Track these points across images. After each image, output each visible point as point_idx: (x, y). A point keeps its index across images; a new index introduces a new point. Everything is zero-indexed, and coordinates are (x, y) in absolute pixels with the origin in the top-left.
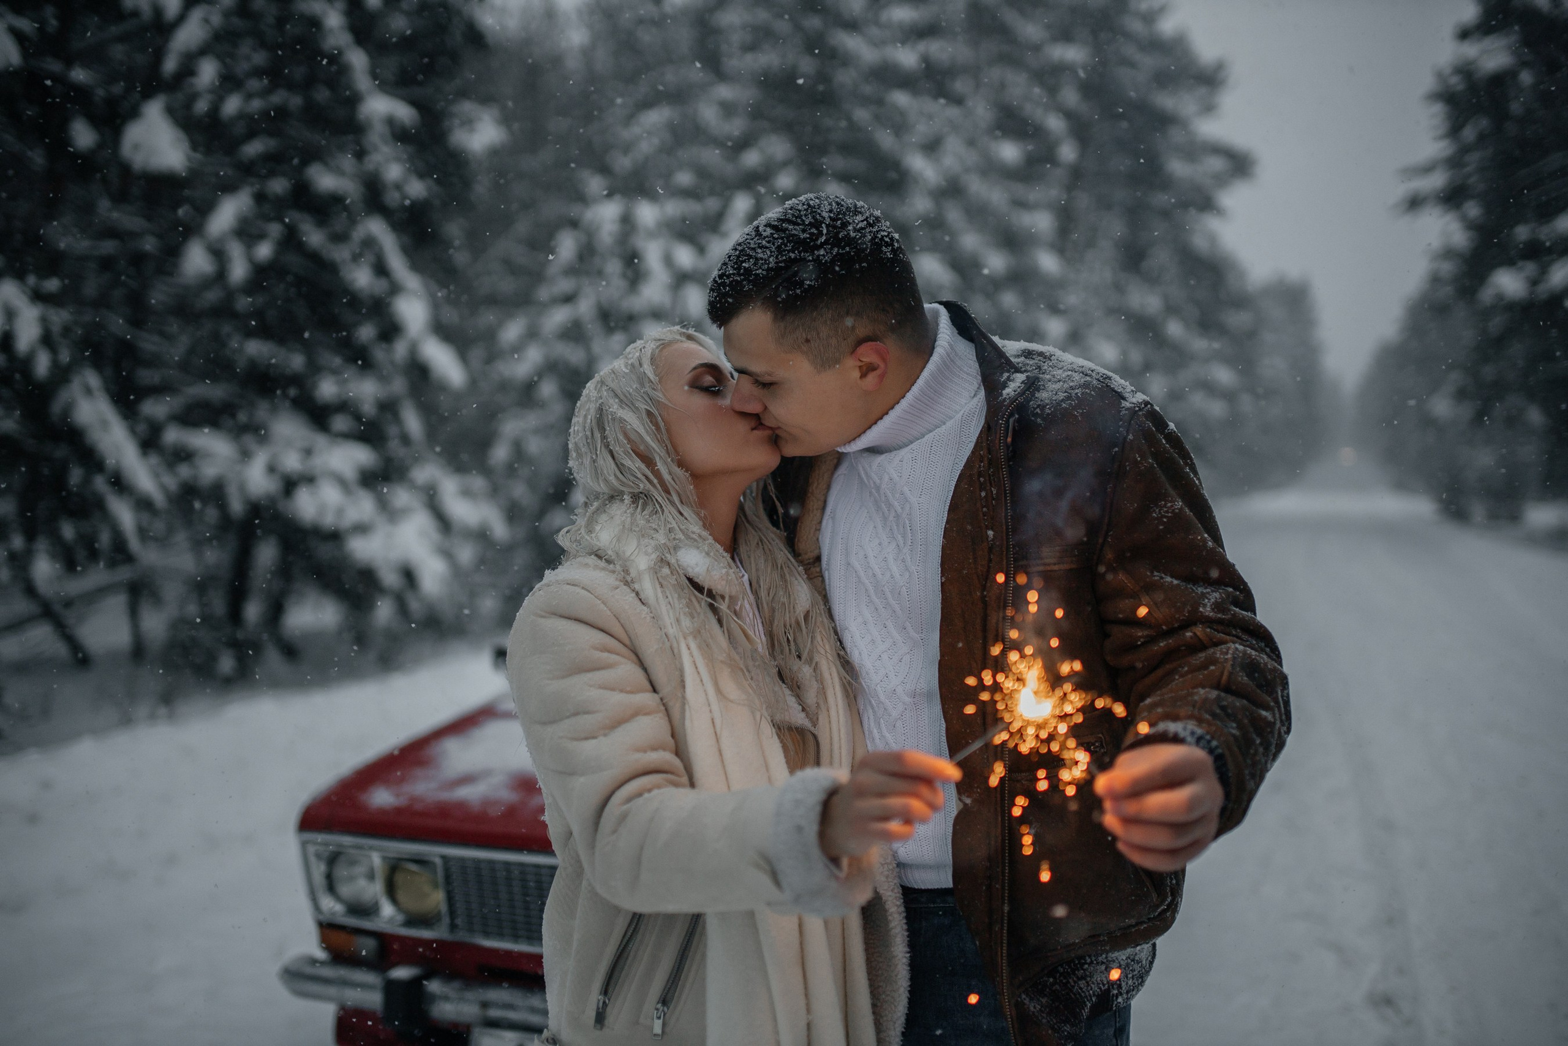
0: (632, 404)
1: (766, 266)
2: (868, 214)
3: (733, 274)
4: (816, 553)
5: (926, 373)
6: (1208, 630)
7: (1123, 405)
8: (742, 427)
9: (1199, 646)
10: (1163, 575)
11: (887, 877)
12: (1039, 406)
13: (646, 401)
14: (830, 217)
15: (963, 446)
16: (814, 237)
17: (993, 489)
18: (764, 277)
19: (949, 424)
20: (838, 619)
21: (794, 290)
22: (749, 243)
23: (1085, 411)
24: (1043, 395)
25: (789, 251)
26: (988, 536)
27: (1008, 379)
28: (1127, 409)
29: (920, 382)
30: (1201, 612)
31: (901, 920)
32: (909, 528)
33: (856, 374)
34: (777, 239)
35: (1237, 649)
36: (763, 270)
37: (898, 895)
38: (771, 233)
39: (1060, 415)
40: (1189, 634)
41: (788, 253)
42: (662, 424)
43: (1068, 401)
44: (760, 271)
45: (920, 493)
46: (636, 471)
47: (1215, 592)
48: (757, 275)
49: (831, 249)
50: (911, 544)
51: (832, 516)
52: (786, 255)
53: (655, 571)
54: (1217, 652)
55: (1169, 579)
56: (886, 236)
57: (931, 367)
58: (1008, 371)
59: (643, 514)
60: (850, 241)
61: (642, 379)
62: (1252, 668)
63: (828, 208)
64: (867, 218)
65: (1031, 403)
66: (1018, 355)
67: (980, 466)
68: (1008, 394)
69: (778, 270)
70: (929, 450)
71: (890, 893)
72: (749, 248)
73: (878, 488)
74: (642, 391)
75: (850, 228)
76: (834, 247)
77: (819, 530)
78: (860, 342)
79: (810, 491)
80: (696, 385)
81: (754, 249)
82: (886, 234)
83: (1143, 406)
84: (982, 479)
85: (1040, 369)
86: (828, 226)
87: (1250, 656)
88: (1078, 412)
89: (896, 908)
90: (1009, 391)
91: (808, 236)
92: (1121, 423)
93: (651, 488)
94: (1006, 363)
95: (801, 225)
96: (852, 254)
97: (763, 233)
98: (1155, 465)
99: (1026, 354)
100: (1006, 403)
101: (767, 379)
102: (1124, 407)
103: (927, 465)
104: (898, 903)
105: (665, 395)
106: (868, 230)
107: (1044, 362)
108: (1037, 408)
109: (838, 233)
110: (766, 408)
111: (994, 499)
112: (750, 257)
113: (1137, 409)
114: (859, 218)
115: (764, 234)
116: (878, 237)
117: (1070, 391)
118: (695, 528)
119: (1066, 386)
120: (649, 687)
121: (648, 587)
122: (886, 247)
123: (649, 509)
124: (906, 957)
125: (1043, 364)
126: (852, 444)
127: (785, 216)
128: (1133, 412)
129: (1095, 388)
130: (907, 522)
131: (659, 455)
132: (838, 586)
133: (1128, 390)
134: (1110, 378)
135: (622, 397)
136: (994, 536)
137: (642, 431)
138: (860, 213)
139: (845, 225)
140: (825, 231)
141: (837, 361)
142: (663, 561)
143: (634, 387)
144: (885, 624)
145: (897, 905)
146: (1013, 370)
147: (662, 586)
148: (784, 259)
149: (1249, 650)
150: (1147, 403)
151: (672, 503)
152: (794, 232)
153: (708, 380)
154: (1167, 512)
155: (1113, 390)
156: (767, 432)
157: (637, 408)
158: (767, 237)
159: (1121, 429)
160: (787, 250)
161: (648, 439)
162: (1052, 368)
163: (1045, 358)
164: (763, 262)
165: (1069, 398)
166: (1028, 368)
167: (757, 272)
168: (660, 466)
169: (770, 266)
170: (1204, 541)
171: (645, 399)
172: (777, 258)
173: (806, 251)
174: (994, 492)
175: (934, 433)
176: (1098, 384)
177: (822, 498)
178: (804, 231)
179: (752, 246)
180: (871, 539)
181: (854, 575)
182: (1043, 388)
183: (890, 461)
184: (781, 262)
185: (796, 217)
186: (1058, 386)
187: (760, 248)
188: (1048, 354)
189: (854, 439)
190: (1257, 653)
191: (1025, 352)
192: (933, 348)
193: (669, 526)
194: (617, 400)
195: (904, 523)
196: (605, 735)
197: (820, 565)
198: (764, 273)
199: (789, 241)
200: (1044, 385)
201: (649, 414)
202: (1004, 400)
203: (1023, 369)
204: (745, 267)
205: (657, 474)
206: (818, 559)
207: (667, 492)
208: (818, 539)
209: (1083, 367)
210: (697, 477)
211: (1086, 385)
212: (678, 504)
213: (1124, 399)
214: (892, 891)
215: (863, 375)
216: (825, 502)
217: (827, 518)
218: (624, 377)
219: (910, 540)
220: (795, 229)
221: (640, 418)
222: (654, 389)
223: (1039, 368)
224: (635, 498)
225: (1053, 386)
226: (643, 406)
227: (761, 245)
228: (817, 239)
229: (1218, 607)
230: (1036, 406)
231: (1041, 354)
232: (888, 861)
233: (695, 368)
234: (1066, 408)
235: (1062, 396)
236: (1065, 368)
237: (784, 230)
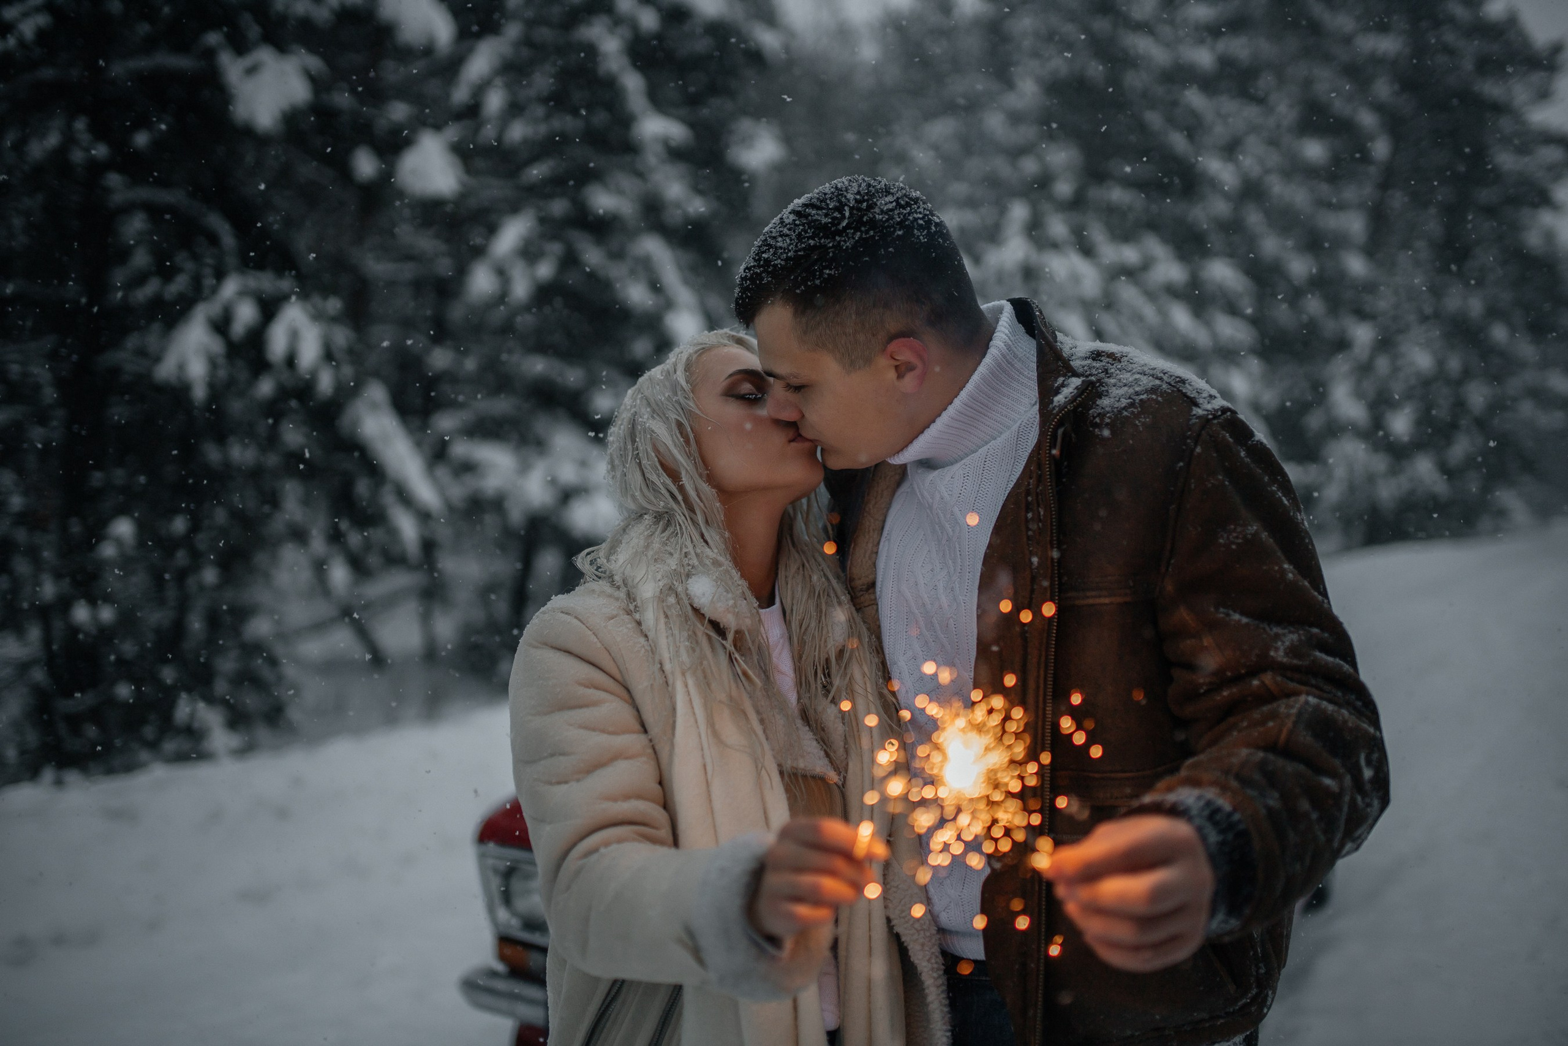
0: (664, 415)
1: (785, 255)
2: (899, 194)
3: (754, 266)
4: (871, 578)
5: (976, 377)
6: (1279, 679)
7: (1194, 412)
8: (777, 439)
9: (1268, 697)
10: (1231, 612)
11: (923, 945)
12: (1099, 414)
13: (678, 411)
14: (856, 199)
15: (1020, 461)
16: (836, 222)
17: (1040, 509)
18: (783, 268)
19: (1006, 435)
20: (887, 652)
21: (813, 280)
22: (771, 232)
24: (1105, 402)
25: (809, 238)
26: (1031, 563)
27: (1063, 385)
28: (1199, 417)
29: (970, 386)
30: (1272, 657)
31: (939, 994)
32: (958, 550)
33: (892, 374)
34: (798, 225)
35: (1307, 703)
36: (782, 260)
37: (935, 966)
38: (794, 220)
39: (1119, 421)
40: (1256, 682)
41: (808, 240)
42: (691, 436)
43: (1130, 408)
44: (779, 261)
46: (661, 487)
47: (1292, 632)
48: (775, 266)
49: (854, 234)
50: (960, 571)
51: (888, 538)
52: (805, 242)
53: (661, 599)
54: (1282, 707)
55: (1236, 617)
56: (921, 219)
57: (982, 369)
58: (1064, 375)
59: (661, 536)
60: (873, 223)
61: (675, 387)
62: (1322, 725)
63: (855, 190)
64: (898, 198)
65: (1091, 412)
66: (1086, 358)
67: (1029, 483)
68: (1059, 402)
69: (796, 259)
70: (983, 466)
71: (925, 964)
72: (770, 237)
73: (931, 507)
74: (674, 400)
75: (877, 210)
76: (857, 232)
77: (877, 553)
78: (892, 338)
79: (867, 509)
80: (731, 393)
81: (774, 238)
82: (921, 216)
83: (1219, 413)
84: (1030, 499)
85: (1107, 373)
86: (851, 209)
87: (1324, 711)
88: (1140, 421)
89: (932, 980)
90: (1059, 399)
91: (830, 220)
92: (1189, 433)
93: (675, 506)
94: (1063, 367)
95: (824, 209)
96: (877, 238)
97: (785, 220)
98: (1227, 483)
99: (1095, 356)
100: (1055, 412)
101: (795, 382)
102: (1194, 415)
103: (979, 483)
104: (935, 975)
105: (697, 405)
106: (896, 212)
107: (1113, 365)
108: (1096, 417)
109: (862, 216)
110: (803, 416)
111: (1040, 521)
112: (770, 246)
113: (1210, 417)
114: (890, 198)
115: (787, 221)
116: (909, 220)
117: (1134, 397)
118: (715, 551)
119: (1131, 391)
120: (638, 727)
121: (650, 616)
122: (918, 230)
123: (670, 530)
124: (946, 1036)
125: (1111, 367)
126: (900, 455)
127: (810, 201)
128: (1205, 421)
129: (1163, 394)
130: (957, 546)
131: (687, 470)
132: (889, 615)
133: (1205, 395)
134: (1183, 381)
135: (654, 406)
136: (1038, 563)
137: (670, 443)
138: (892, 194)
139: (871, 207)
140: (847, 214)
141: (868, 361)
142: (671, 589)
143: (667, 395)
145: (934, 978)
146: (1070, 374)
147: (667, 617)
148: (804, 248)
149: (1324, 704)
150: (1225, 410)
151: (695, 523)
152: (816, 217)
153: (746, 387)
154: (1237, 537)
155: (1185, 395)
156: (807, 445)
157: (667, 418)
158: (789, 224)
159: (1189, 441)
160: (807, 237)
161: (675, 452)
162: (1120, 371)
163: (1114, 360)
164: (782, 251)
165: (1132, 405)
166: (1094, 372)
167: (776, 262)
168: (685, 481)
169: (789, 254)
170: (1283, 572)
171: (675, 407)
172: (796, 246)
173: (826, 237)
174: (1042, 513)
175: (988, 446)
176: (1168, 389)
177: (881, 518)
178: (826, 215)
179: (773, 235)
180: (924, 565)
181: (905, 605)
182: (1106, 394)
183: (941, 478)
184: (800, 250)
185: (821, 201)
186: (1122, 391)
187: (781, 236)
188: (1118, 355)
189: (902, 450)
190: (1336, 708)
191: (1093, 354)
192: (987, 348)
193: (685, 550)
194: (648, 410)
195: (955, 547)
196: (578, 780)
197: (874, 593)
198: (783, 263)
199: (810, 228)
200: (1107, 391)
201: (680, 425)
202: (1054, 408)
203: (1088, 373)
204: (764, 258)
205: (681, 489)
206: (872, 585)
207: (691, 509)
208: (874, 564)
209: (1155, 369)
210: (727, 494)
211: (1153, 390)
212: (701, 525)
213: (1197, 405)
214: (929, 961)
215: (900, 376)
216: (884, 521)
217: (885, 539)
218: (658, 384)
219: (960, 567)
220: (817, 214)
221: (669, 429)
222: (686, 398)
223: (1106, 371)
224: (658, 517)
225: (1117, 392)
226: (673, 416)
227: (782, 233)
228: (839, 224)
229: (1292, 651)
230: (1096, 414)
231: (1111, 355)
233: (731, 375)
234: (1127, 416)
235: (1124, 402)
236: (1134, 371)
237: (807, 216)
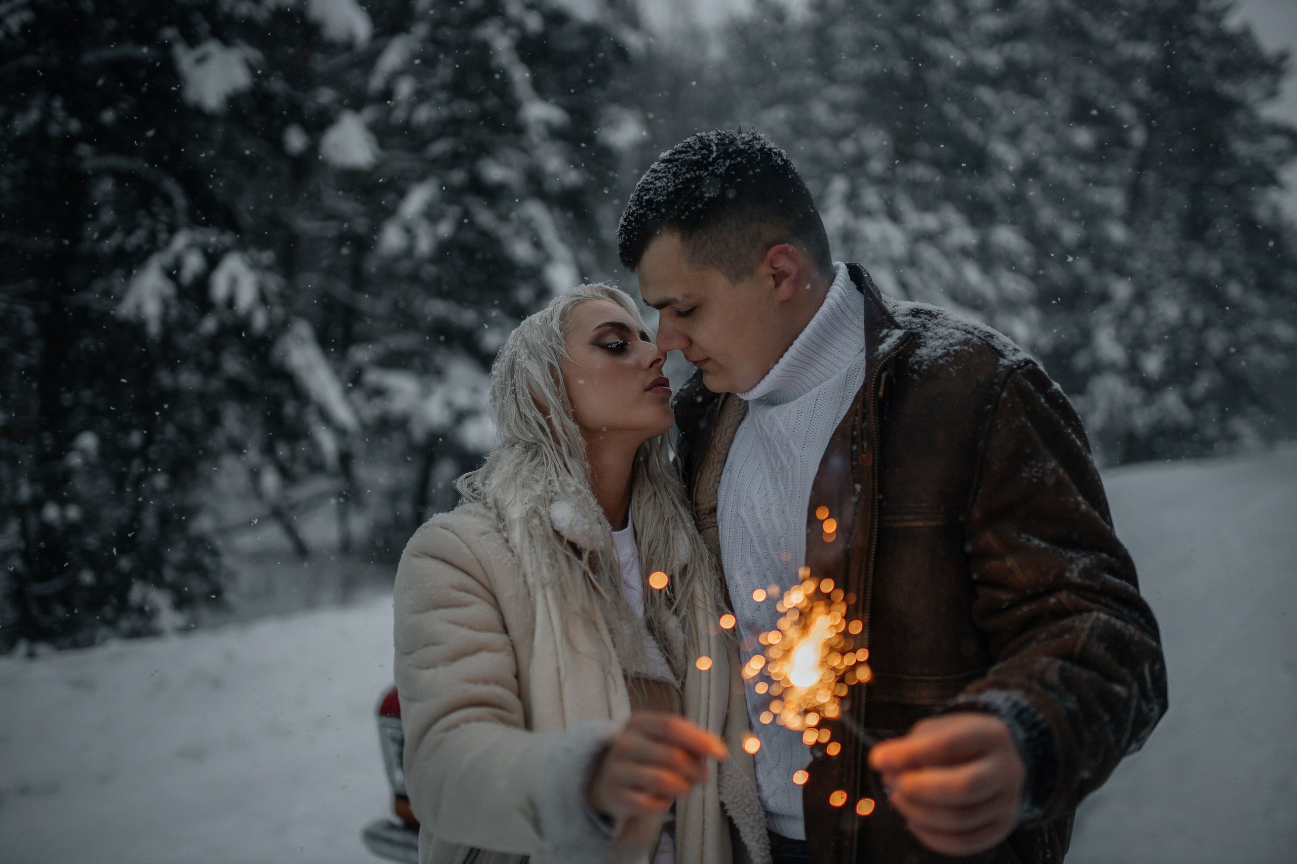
0: (539, 357)
4: (714, 502)
5: (814, 322)
6: (1073, 597)
7: (1001, 363)
9: (1062, 613)
10: (1031, 538)
11: (753, 827)
12: (917, 362)
13: (551, 354)
15: (846, 401)
16: (706, 157)
17: (864, 443)
19: (836, 377)
20: (726, 568)
23: (960, 367)
24: (923, 352)
25: (684, 173)
27: (887, 336)
28: (1005, 367)
30: (1068, 577)
32: (791, 479)
33: (771, 283)
35: (1098, 618)
37: (764, 846)
39: (934, 371)
40: (1052, 600)
42: (561, 378)
43: (945, 357)
45: (803, 446)
46: (533, 420)
47: (1086, 557)
51: (730, 468)
53: (527, 520)
54: (1076, 621)
55: (1036, 542)
57: (819, 316)
58: (888, 328)
61: (550, 333)
62: (1113, 639)
65: (910, 360)
66: (907, 315)
67: (855, 420)
68: (883, 350)
70: (814, 404)
73: (769, 441)
74: (549, 345)
75: (739, 142)
76: (726, 160)
77: (719, 482)
78: (770, 246)
79: (713, 444)
80: (597, 343)
81: (651, 183)
83: (1023, 364)
84: (855, 433)
85: (925, 328)
86: (717, 145)
87: (1114, 626)
88: (953, 369)
90: (884, 347)
91: (700, 157)
92: (997, 380)
93: (544, 438)
94: (887, 320)
95: (691, 151)
96: (744, 162)
98: (1029, 424)
99: (914, 313)
100: (879, 358)
102: (1001, 365)
103: (810, 418)
104: (763, 854)
105: (568, 351)
107: (930, 321)
108: (915, 364)
109: (727, 149)
111: (864, 453)
113: (1015, 367)
117: (949, 348)
119: (946, 342)
121: (517, 535)
125: (928, 322)
126: (749, 392)
127: (676, 150)
128: (1011, 370)
129: (974, 346)
131: (555, 406)
132: (728, 536)
133: (1010, 348)
134: (992, 336)
135: (531, 348)
136: (861, 489)
137: (542, 383)
139: (732, 141)
142: (536, 512)
143: (542, 340)
144: (765, 574)
146: (893, 327)
147: (531, 536)
149: (1113, 620)
150: (1027, 362)
152: (686, 158)
153: (612, 338)
154: (1038, 472)
155: (993, 348)
157: (541, 360)
159: (996, 387)
161: (546, 391)
162: (937, 326)
163: (932, 316)
165: (947, 354)
166: (914, 326)
170: (1078, 504)
171: (549, 351)
173: (700, 169)
174: (865, 446)
175: (819, 387)
176: (978, 342)
177: (724, 452)
178: (695, 154)
180: (760, 491)
181: (742, 526)
182: (924, 345)
183: (780, 413)
184: (678, 184)
185: (687, 148)
186: (938, 343)
188: (935, 313)
189: (753, 387)
190: (1124, 624)
191: (914, 311)
193: (549, 478)
194: (526, 351)
195: (788, 475)
196: (445, 666)
197: (715, 517)
200: (925, 342)
201: (551, 367)
202: (878, 355)
203: (909, 327)
205: (549, 422)
206: (714, 510)
208: (716, 491)
209: (967, 325)
210: (588, 431)
211: (966, 342)
213: (1003, 356)
214: (757, 841)
215: (777, 284)
216: (727, 455)
217: (726, 471)
218: (536, 328)
219: (790, 492)
220: (687, 156)
221: (542, 370)
222: (559, 344)
223: (924, 326)
224: (528, 446)
225: (934, 343)
226: (546, 359)
228: (709, 157)
229: (1085, 572)
230: (914, 362)
231: (929, 313)
232: (755, 811)
233: (600, 327)
234: (942, 364)
235: (940, 352)
236: (949, 326)
237: (677, 160)
